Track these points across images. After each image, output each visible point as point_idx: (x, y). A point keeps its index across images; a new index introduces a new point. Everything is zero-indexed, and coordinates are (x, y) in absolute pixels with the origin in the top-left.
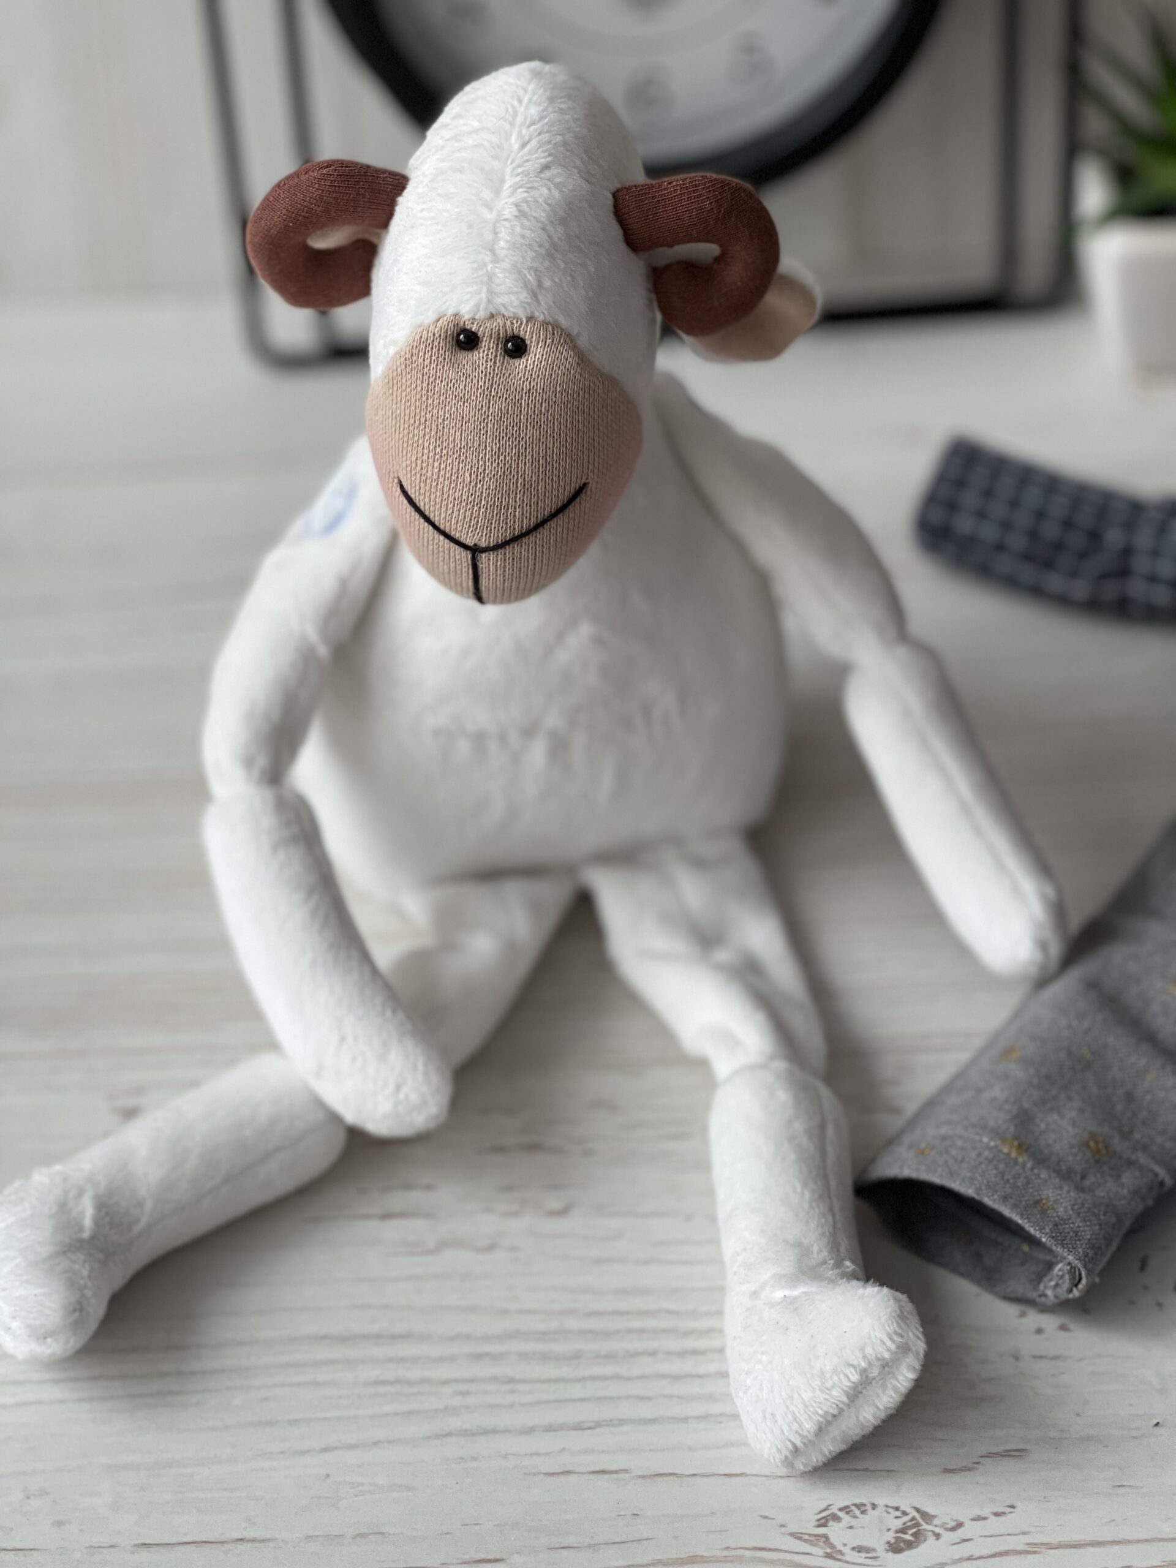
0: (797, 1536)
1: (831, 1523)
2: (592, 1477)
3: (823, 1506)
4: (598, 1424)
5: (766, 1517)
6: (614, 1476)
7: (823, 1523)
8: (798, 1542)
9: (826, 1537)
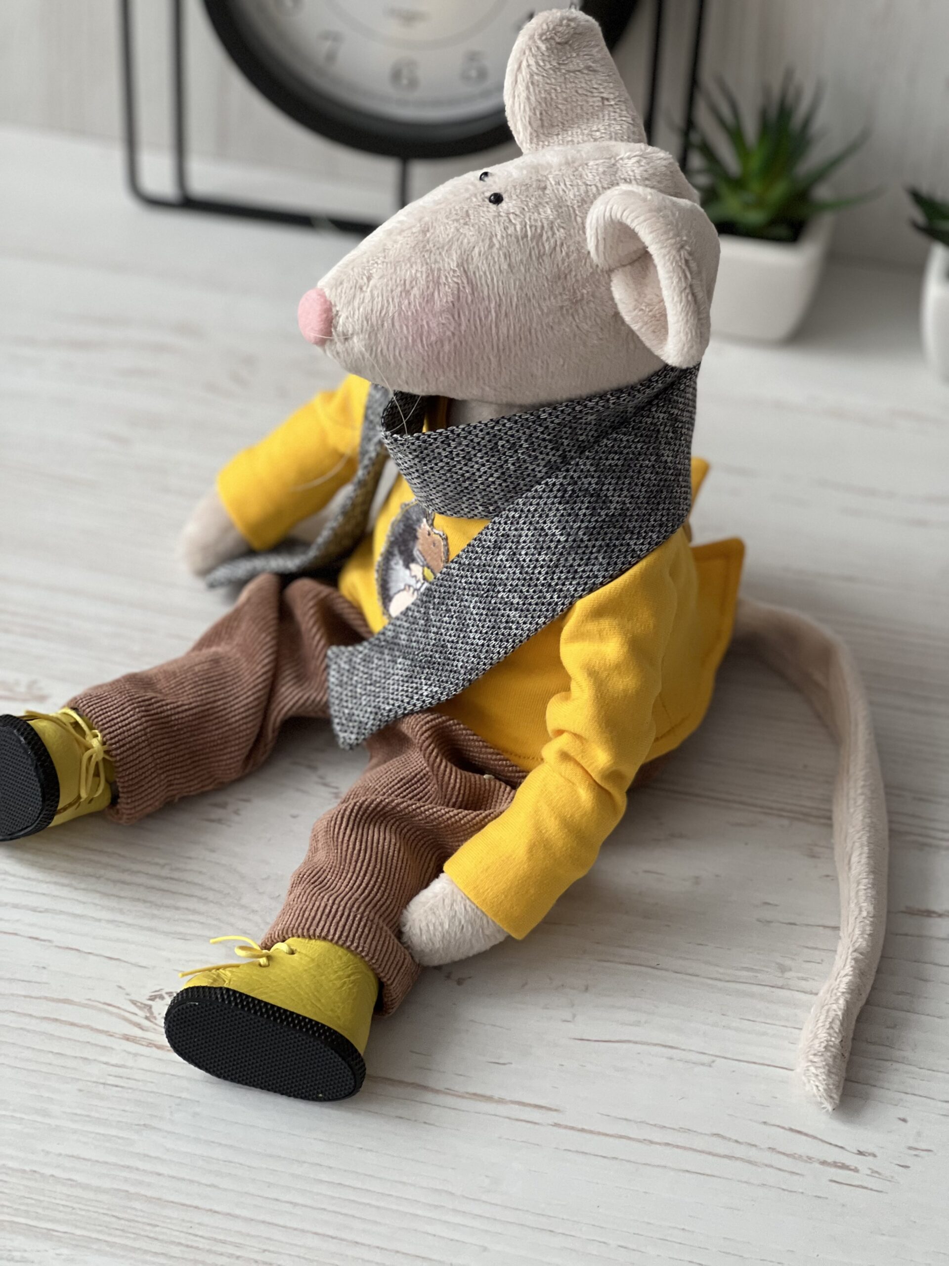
0: (134, 1002)
1: (157, 1000)
2: (30, 940)
3: (158, 989)
4: (46, 911)
5: (120, 987)
6: (42, 943)
7: (152, 998)
8: (133, 1006)
9: (150, 1007)
